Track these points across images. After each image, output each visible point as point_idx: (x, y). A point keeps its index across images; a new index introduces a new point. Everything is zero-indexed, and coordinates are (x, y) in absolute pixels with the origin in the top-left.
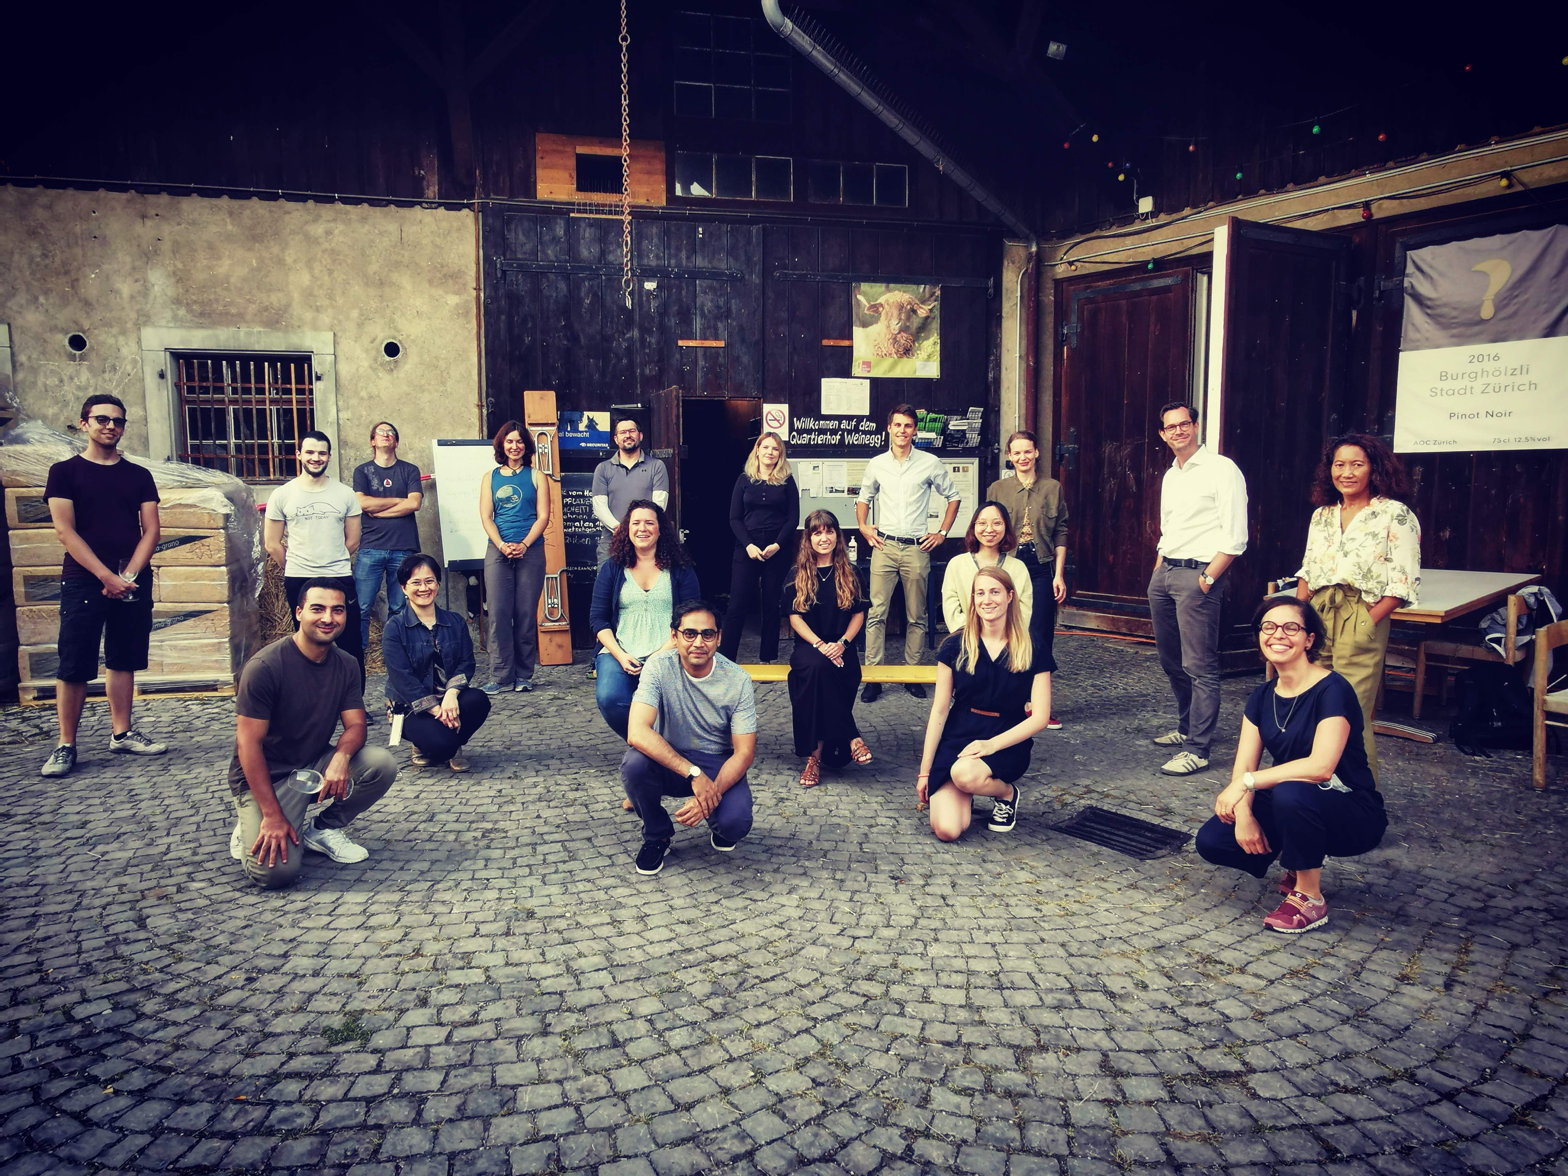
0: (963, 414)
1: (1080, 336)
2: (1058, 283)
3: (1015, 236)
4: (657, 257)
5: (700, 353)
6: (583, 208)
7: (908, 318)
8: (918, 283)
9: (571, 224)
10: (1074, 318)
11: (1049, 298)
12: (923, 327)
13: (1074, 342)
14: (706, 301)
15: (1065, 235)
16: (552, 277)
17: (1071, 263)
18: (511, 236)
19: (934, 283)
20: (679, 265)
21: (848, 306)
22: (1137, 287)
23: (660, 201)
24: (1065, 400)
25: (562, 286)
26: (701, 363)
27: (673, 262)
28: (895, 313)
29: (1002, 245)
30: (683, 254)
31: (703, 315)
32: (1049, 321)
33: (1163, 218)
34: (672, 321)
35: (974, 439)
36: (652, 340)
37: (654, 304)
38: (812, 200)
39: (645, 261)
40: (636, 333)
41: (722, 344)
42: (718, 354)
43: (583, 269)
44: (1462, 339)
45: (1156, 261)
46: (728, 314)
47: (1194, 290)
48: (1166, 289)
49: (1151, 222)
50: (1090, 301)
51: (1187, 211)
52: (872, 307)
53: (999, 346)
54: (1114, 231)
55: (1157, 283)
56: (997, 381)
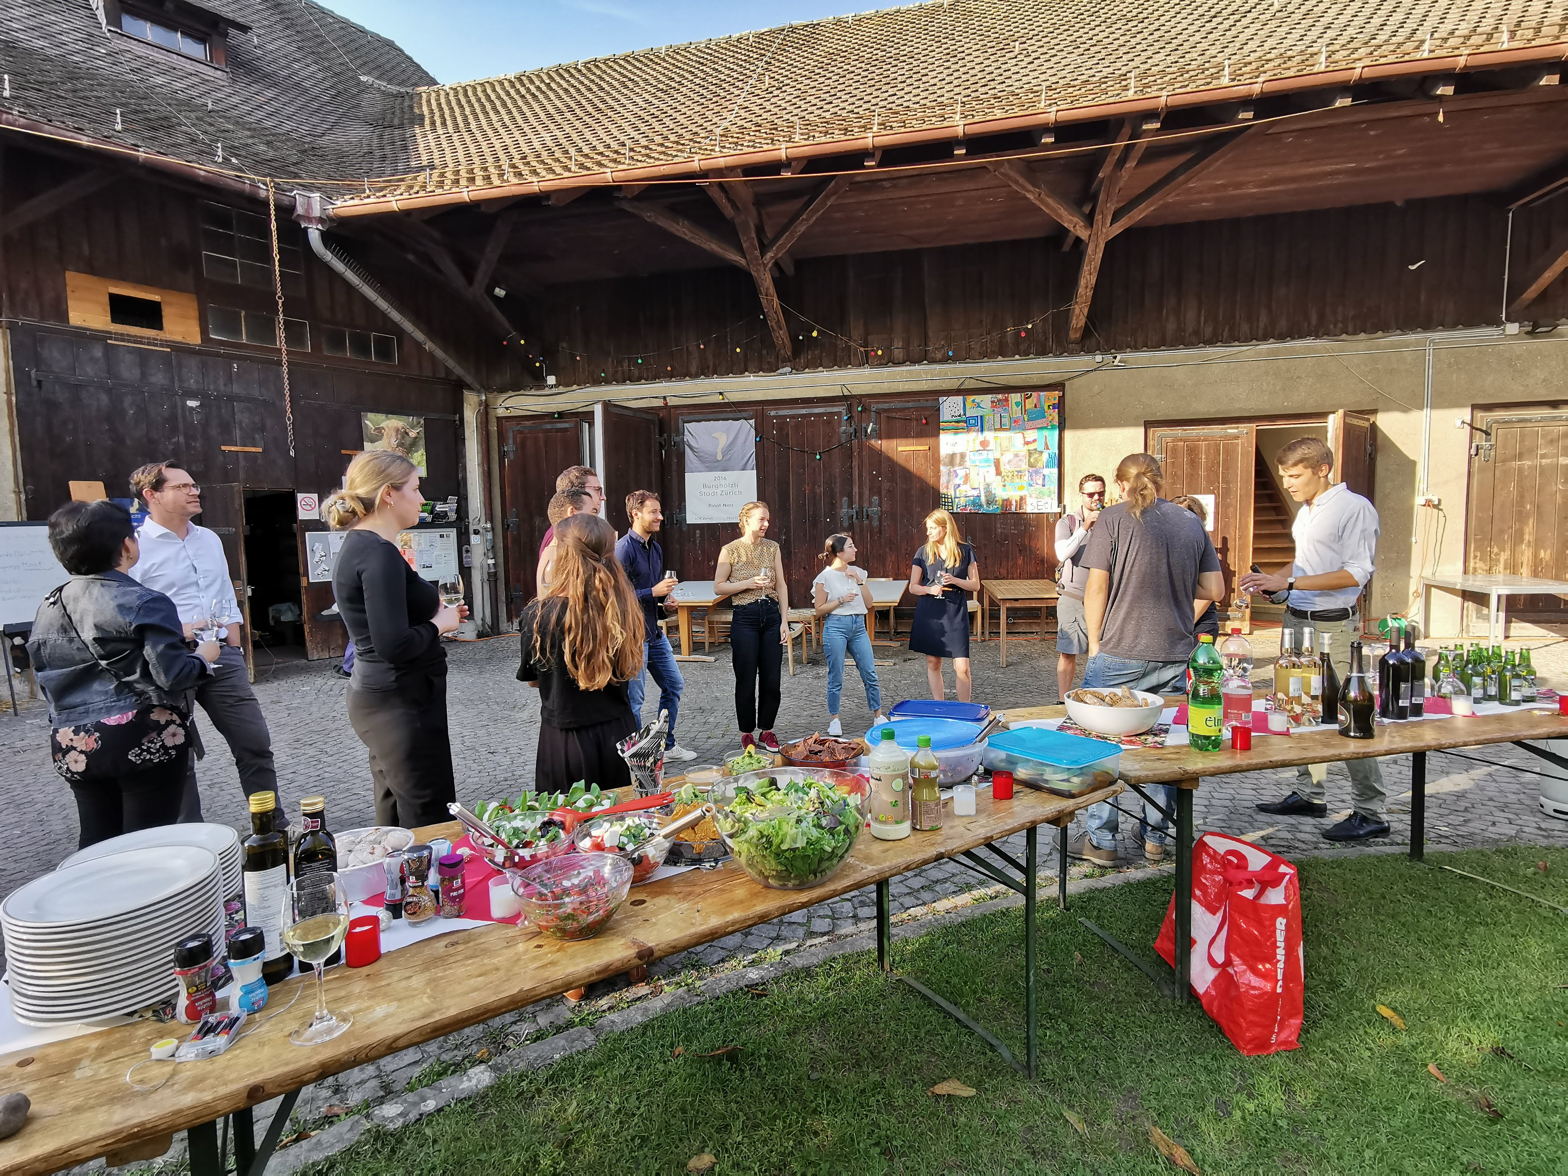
0: (445, 501)
1: (515, 452)
2: (499, 419)
3: (470, 388)
4: (197, 382)
5: (241, 456)
6: (121, 337)
7: (403, 438)
8: (409, 415)
9: (109, 350)
10: (511, 441)
11: (494, 428)
12: (414, 443)
13: (512, 456)
14: (243, 417)
15: (502, 390)
16: (92, 389)
17: (507, 408)
18: (45, 353)
19: (420, 416)
20: (217, 390)
21: (359, 427)
22: (549, 426)
23: (195, 339)
24: (508, 492)
25: (104, 399)
26: (242, 463)
27: (212, 387)
28: (394, 434)
29: (462, 393)
30: (221, 382)
31: (241, 429)
32: (494, 442)
33: (561, 389)
34: (214, 432)
35: (453, 516)
36: (198, 445)
37: (196, 419)
38: (325, 353)
39: (186, 385)
40: (182, 439)
41: (260, 450)
42: (257, 458)
43: (126, 386)
44: (711, 469)
45: (559, 413)
46: (263, 429)
47: (582, 431)
48: (565, 430)
49: (554, 391)
50: (520, 432)
51: (575, 387)
52: (376, 429)
53: (464, 457)
54: (533, 392)
55: (560, 426)
56: (465, 479)
